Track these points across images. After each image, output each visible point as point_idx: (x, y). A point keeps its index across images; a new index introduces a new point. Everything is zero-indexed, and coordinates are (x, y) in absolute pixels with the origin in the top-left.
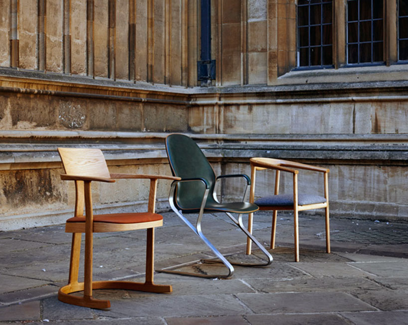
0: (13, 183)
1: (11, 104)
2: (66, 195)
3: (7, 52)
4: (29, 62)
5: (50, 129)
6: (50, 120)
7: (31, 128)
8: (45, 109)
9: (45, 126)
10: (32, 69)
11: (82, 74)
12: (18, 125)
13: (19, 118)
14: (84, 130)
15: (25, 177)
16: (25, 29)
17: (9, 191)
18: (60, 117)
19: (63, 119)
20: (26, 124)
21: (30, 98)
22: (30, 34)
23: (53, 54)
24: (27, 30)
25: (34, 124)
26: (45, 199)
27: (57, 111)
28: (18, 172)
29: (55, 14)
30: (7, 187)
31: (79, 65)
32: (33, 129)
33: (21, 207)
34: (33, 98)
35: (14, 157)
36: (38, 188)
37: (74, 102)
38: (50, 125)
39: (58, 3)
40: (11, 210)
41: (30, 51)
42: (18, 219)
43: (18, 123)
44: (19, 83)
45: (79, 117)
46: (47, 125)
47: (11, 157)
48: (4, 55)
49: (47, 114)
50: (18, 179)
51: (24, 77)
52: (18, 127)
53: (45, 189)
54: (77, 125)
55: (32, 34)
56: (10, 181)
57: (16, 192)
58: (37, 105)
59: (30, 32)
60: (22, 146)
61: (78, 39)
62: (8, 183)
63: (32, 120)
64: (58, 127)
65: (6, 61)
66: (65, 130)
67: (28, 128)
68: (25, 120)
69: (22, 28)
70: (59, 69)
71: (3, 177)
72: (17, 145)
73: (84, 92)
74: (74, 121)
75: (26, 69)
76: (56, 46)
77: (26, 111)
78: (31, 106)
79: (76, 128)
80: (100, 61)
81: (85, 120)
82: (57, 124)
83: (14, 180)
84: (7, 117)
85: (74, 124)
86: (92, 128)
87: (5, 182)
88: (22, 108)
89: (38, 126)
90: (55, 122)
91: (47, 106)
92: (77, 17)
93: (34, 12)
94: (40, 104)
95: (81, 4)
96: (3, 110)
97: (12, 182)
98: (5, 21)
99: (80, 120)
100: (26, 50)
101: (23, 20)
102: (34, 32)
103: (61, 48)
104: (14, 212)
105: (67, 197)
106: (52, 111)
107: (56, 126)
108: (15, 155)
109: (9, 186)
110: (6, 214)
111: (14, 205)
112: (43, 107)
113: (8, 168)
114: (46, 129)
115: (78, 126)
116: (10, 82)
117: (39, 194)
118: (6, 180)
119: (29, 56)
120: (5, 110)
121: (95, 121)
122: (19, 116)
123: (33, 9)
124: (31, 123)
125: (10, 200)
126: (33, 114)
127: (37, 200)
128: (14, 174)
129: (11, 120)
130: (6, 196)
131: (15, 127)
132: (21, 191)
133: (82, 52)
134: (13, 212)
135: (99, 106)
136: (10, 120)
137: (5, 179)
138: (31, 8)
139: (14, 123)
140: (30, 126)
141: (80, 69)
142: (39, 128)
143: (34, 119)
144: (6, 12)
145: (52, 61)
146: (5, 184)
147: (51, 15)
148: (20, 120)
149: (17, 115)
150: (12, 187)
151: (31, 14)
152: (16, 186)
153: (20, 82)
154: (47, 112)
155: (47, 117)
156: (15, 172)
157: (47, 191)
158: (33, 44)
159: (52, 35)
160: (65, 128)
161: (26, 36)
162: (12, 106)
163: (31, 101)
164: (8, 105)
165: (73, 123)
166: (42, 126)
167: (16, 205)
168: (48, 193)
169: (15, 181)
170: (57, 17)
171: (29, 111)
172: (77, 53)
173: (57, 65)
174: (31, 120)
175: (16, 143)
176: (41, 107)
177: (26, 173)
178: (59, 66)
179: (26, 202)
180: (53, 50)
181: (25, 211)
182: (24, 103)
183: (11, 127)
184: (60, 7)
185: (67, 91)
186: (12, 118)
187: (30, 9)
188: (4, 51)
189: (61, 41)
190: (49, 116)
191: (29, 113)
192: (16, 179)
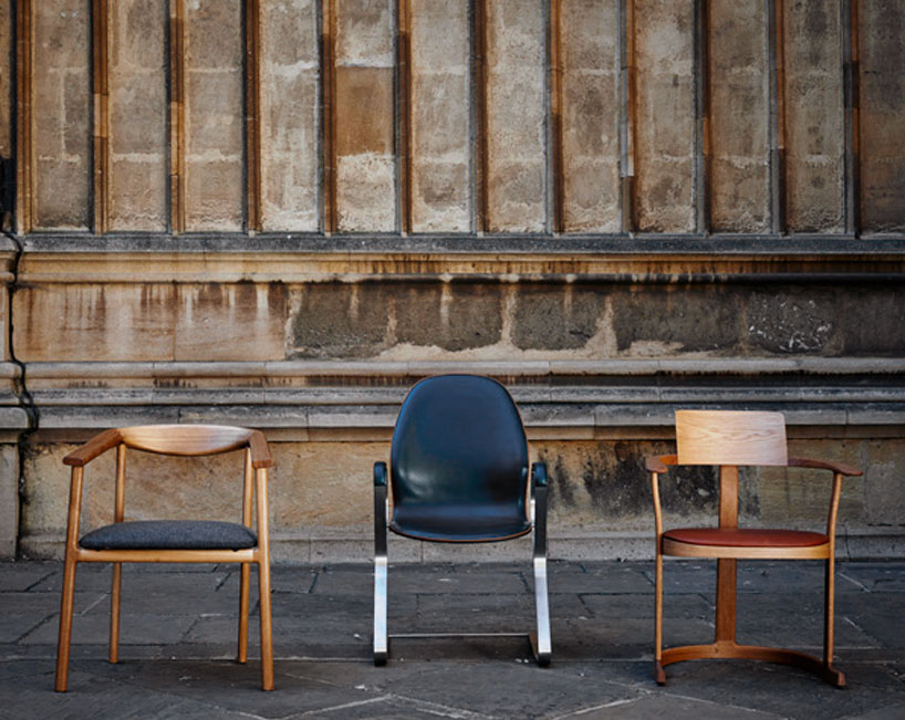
0: (610, 466)
1: (613, 308)
2: (756, 498)
3: (616, 203)
4: (673, 218)
5: (722, 355)
6: (722, 336)
7: (667, 354)
8: (706, 313)
9: (707, 350)
10: (682, 232)
11: (831, 231)
12: (631, 350)
13: (636, 334)
14: (827, 357)
15: (640, 455)
16: (661, 152)
17: (599, 482)
18: (752, 328)
19: (760, 332)
20: (656, 346)
21: (667, 293)
22: (675, 159)
23: (741, 195)
24: (668, 153)
25: (677, 345)
26: (695, 503)
27: (744, 316)
28: (619, 444)
29: (745, 109)
30: (596, 474)
31: (821, 211)
32: (672, 357)
33: (627, 516)
34: (672, 293)
35: (595, 415)
36: (675, 480)
37: (793, 294)
38: (721, 347)
39: (755, 84)
40: (602, 520)
41: (676, 195)
42: (613, 539)
43: (633, 344)
44: (631, 265)
45: (811, 328)
46: (713, 348)
47: (587, 414)
48: (607, 210)
49: (714, 323)
50: (622, 460)
51: (637, 252)
52: (634, 354)
53: (694, 482)
54: (803, 345)
55: (682, 160)
56: (601, 461)
57: (616, 484)
58: (685, 306)
59: (676, 156)
60: (633, 391)
61: (819, 153)
62: (597, 466)
63: (670, 338)
64: (747, 351)
65: (611, 222)
66: (767, 357)
67: (658, 355)
68: (653, 339)
69: (652, 151)
70: (761, 224)
71: (584, 454)
72: (619, 391)
73: (825, 271)
74: (798, 337)
75: (665, 233)
76: (750, 176)
77: (655, 320)
78: (669, 309)
79: (803, 351)
80: (892, 195)
81: (830, 334)
82: (741, 344)
83: (613, 461)
84: (604, 334)
85: (795, 344)
86: (850, 352)
87: (589, 464)
88: (643, 314)
89: (687, 349)
90: (736, 341)
91: (712, 307)
92: (816, 104)
93: (686, 112)
94: (693, 304)
95: (826, 74)
96: (595, 321)
97: (606, 463)
98: (609, 142)
99: (815, 332)
100: (666, 193)
101: (656, 133)
102: (687, 154)
103: (764, 178)
104: (608, 525)
105: (757, 503)
106: (727, 318)
107: (741, 349)
108: (599, 409)
109: (601, 473)
110: (587, 527)
111: (611, 510)
112: (702, 308)
113: (588, 435)
114: (709, 355)
115: (806, 347)
116: (609, 263)
117: (677, 492)
118: (593, 460)
119: (673, 205)
120: (598, 320)
121: (862, 336)
122: (635, 330)
123: (683, 107)
124: (668, 343)
125: (600, 500)
126: (671, 324)
127: (672, 504)
128: (612, 449)
129: (615, 340)
130: (589, 492)
131: (626, 352)
132: (630, 483)
133: (830, 181)
134: (605, 525)
135: (875, 300)
136: (611, 340)
137: (590, 457)
138: (679, 106)
139: (623, 345)
140: (664, 350)
141: (826, 220)
142: (689, 355)
143: (676, 336)
144: (611, 124)
145: (740, 209)
146: (588, 467)
147: (733, 113)
148: (640, 338)
149: (631, 329)
150: (608, 475)
151: (677, 119)
152: (617, 472)
153: (634, 262)
154: (712, 319)
155: (714, 330)
156: (614, 443)
157: (701, 487)
158: (684, 180)
159: (739, 154)
160: (766, 353)
161: (665, 165)
162: (615, 312)
163: (669, 298)
164: (604, 309)
165: (791, 342)
166: (698, 351)
167: (615, 512)
168: (702, 492)
169: (616, 463)
170: (753, 113)
171: (661, 319)
172: (815, 186)
173: (755, 216)
174: (667, 339)
175: (617, 385)
176: (697, 309)
177: (642, 448)
178: (759, 219)
179: (643, 507)
180: (740, 186)
181: (638, 525)
182: (649, 303)
183: (615, 353)
184: (761, 91)
185: (771, 271)
186: (617, 335)
187: (676, 108)
188: (608, 201)
189: (766, 163)
190: (720, 329)
191: (663, 323)
192: (618, 459)
